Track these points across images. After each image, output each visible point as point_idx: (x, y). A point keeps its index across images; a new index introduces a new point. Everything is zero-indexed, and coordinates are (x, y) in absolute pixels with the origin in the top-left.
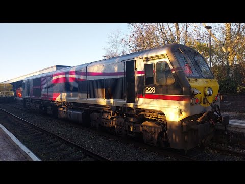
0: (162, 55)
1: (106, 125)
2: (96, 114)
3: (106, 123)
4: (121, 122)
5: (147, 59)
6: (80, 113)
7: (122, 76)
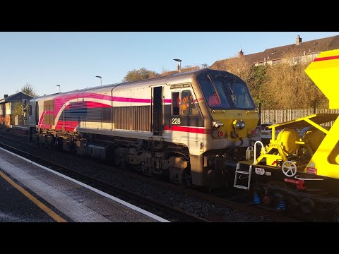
0: (187, 84)
1: (132, 163)
2: (121, 149)
3: (132, 160)
4: (148, 158)
5: (174, 87)
6: (103, 148)
7: (150, 104)
